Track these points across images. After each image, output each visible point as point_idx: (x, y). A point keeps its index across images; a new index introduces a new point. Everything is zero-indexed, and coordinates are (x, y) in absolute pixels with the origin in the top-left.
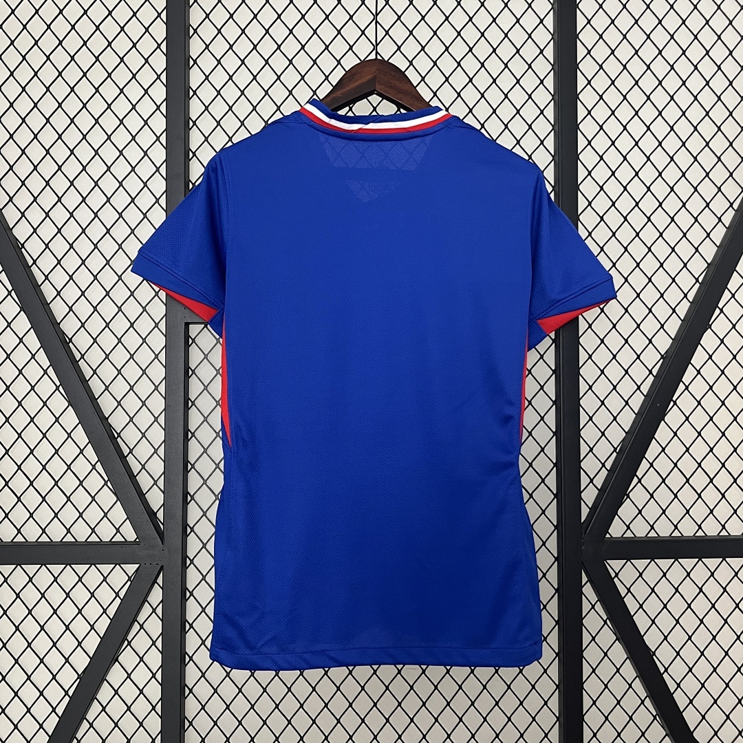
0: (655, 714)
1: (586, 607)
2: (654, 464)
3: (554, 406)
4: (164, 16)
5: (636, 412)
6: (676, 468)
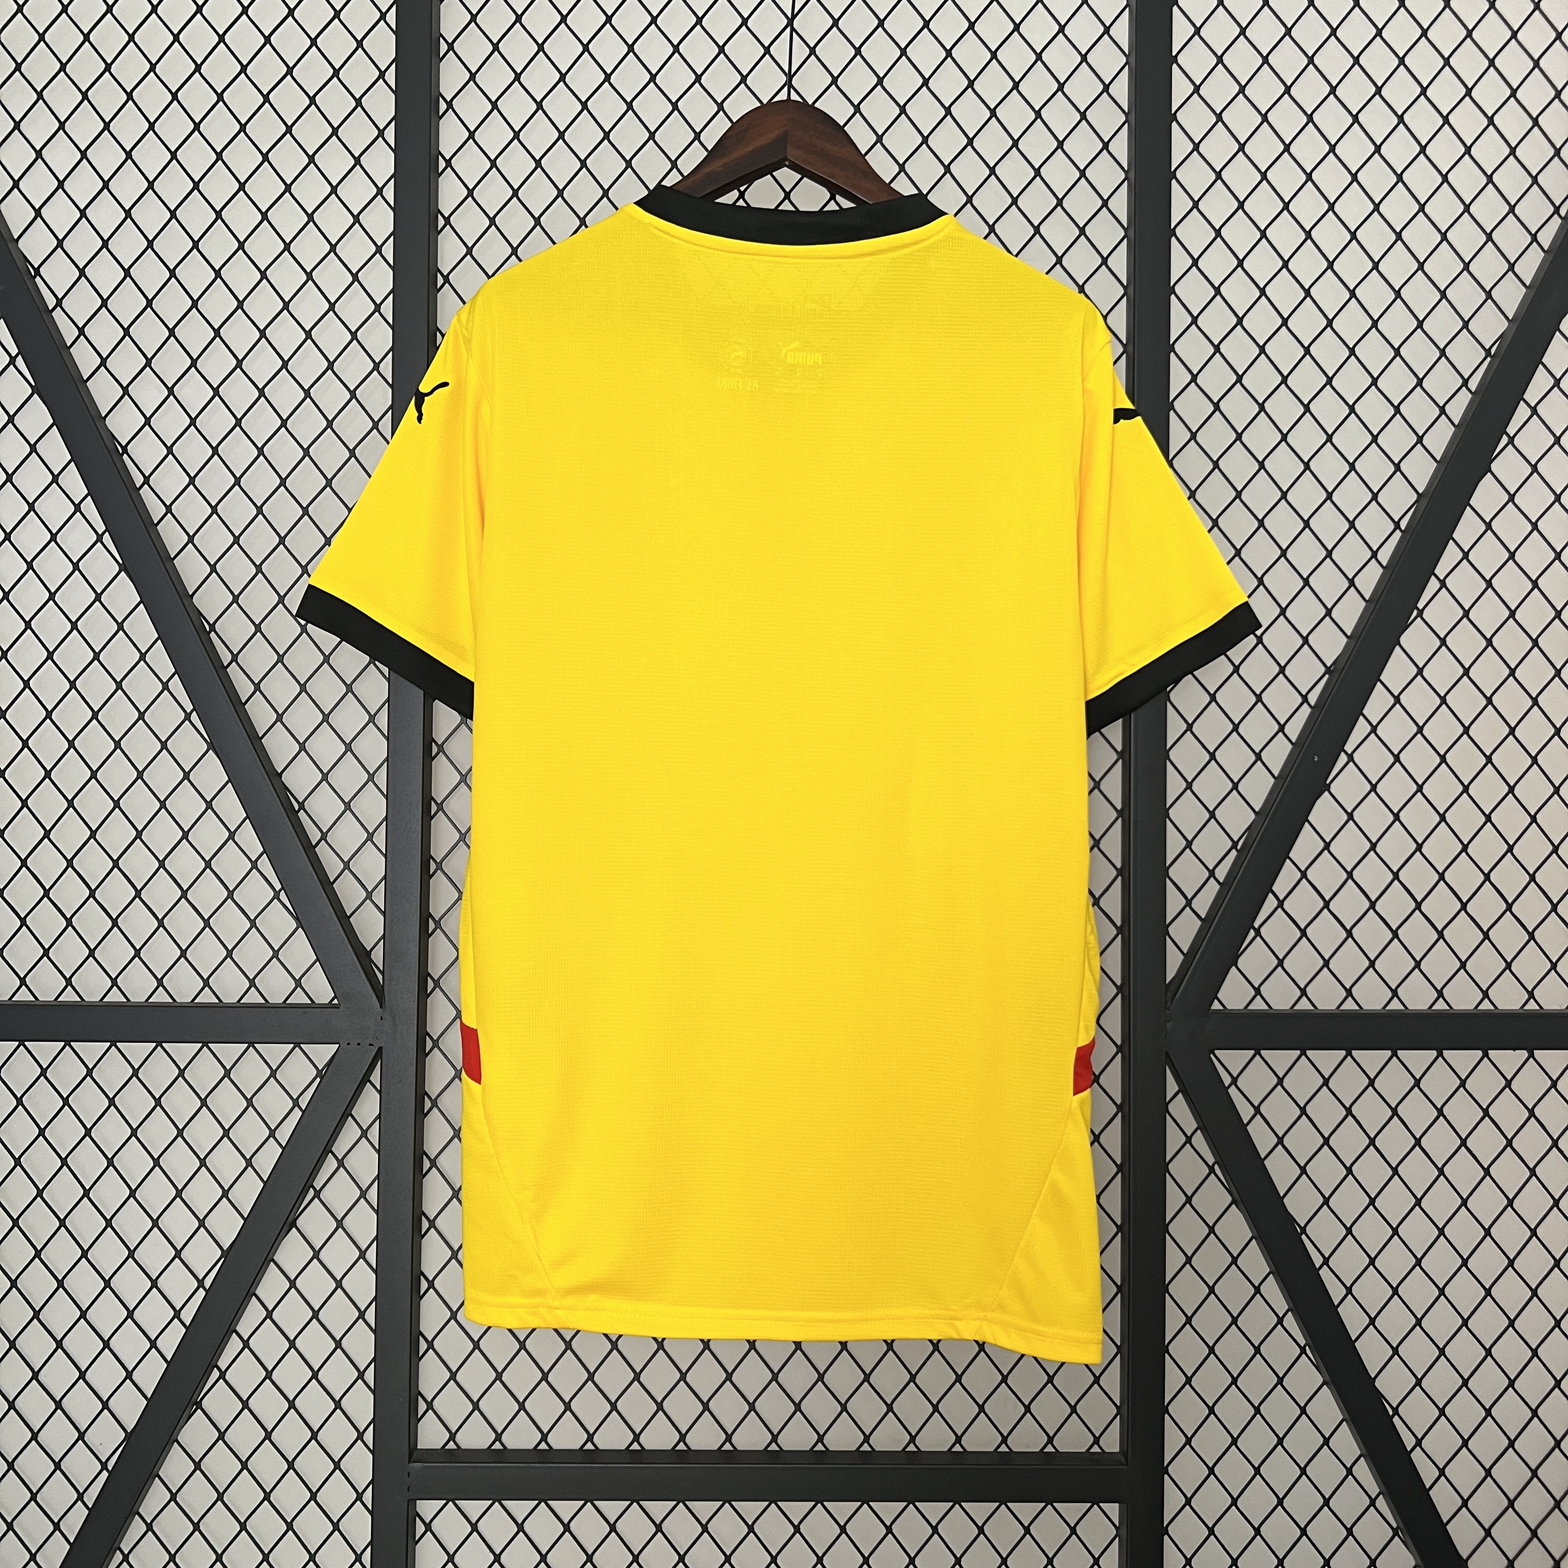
0: (1302, 1344)
1: (1174, 1139)
2: (1308, 872)
4: (391, 17)
5: (1276, 775)
6: (1350, 881)
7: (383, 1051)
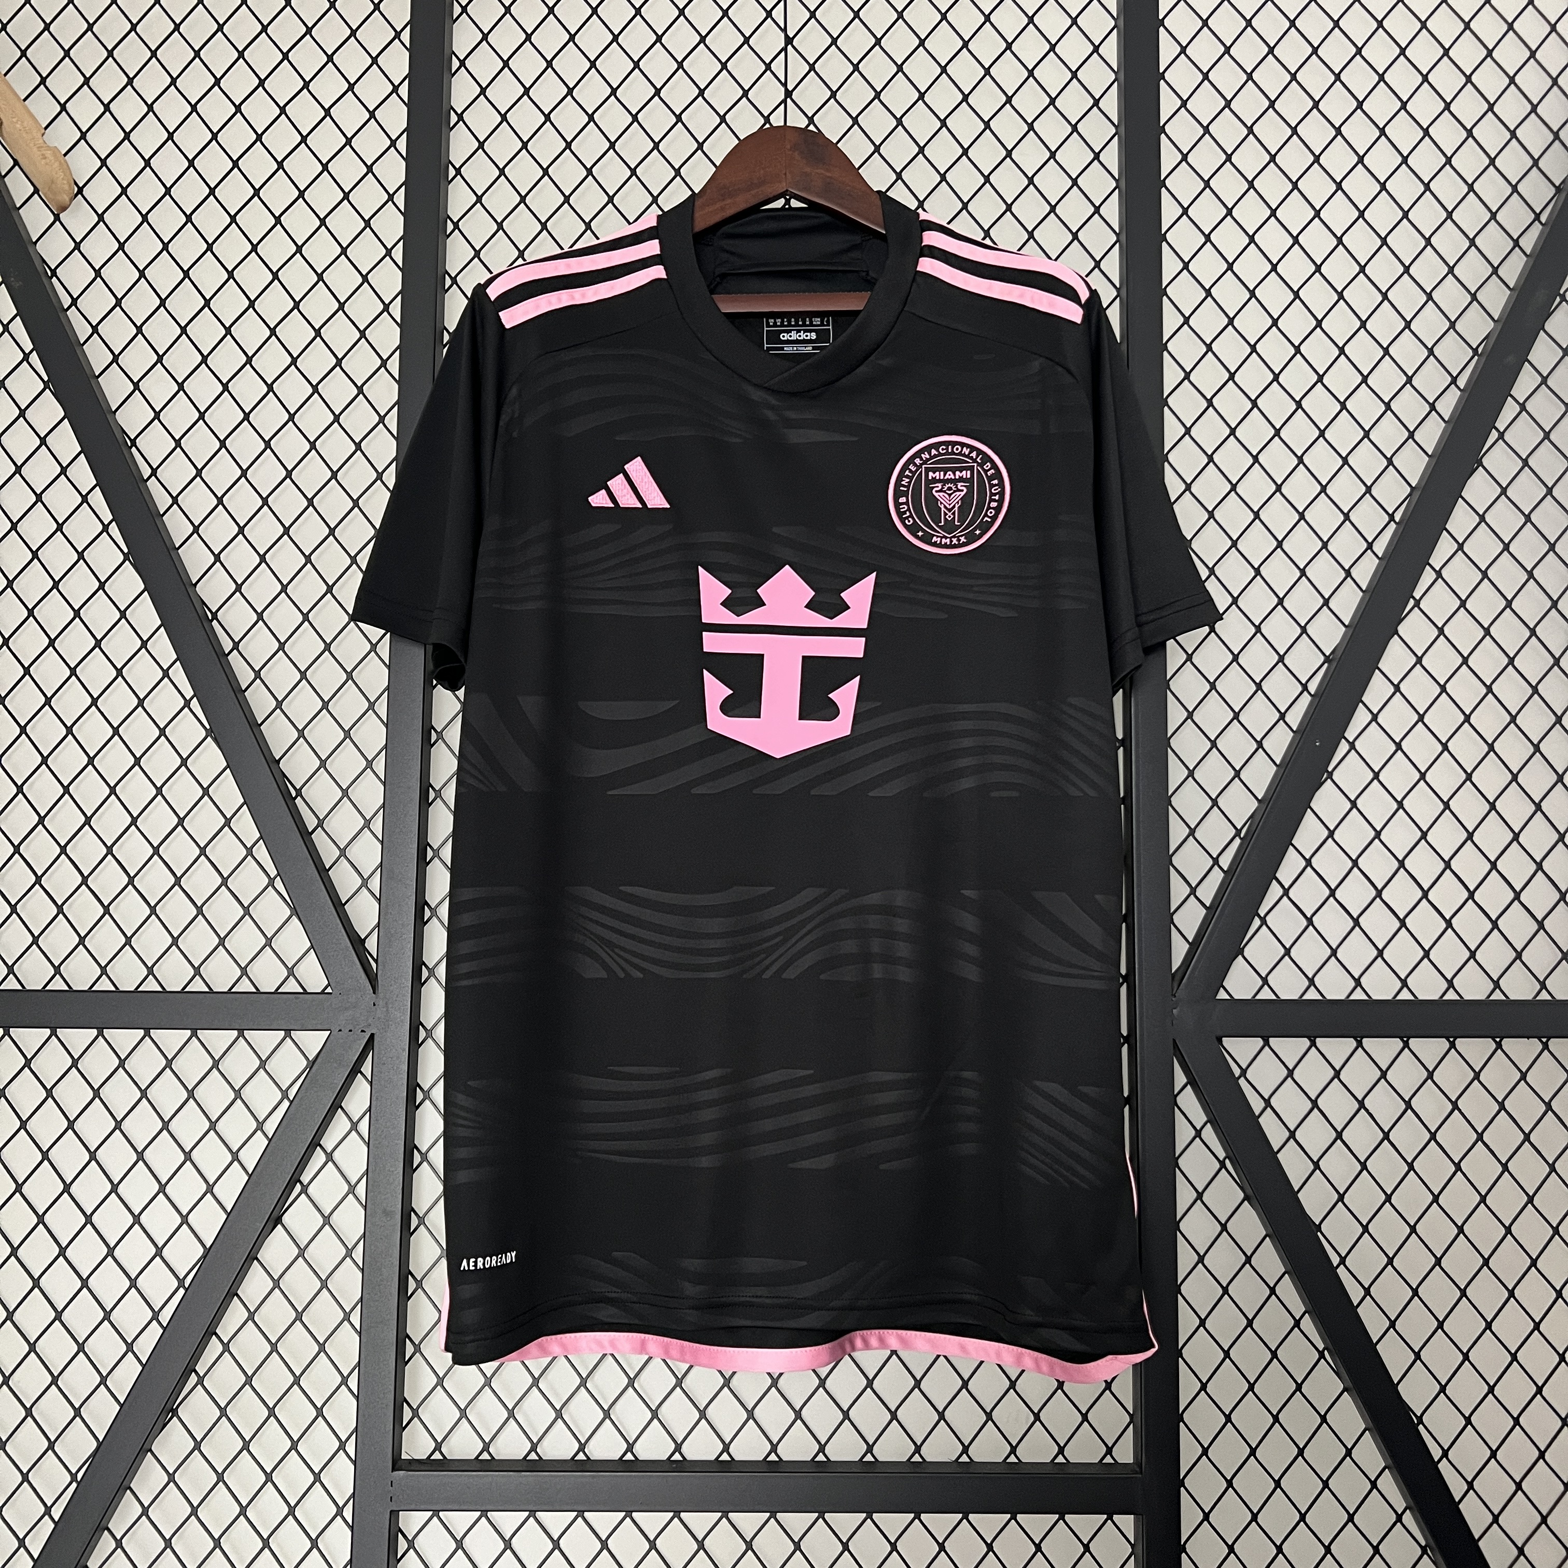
0: (1321, 1349)
1: (1183, 1133)
4: (406, 36)
5: (1278, 763)
6: (1355, 869)
7: (375, 1036)
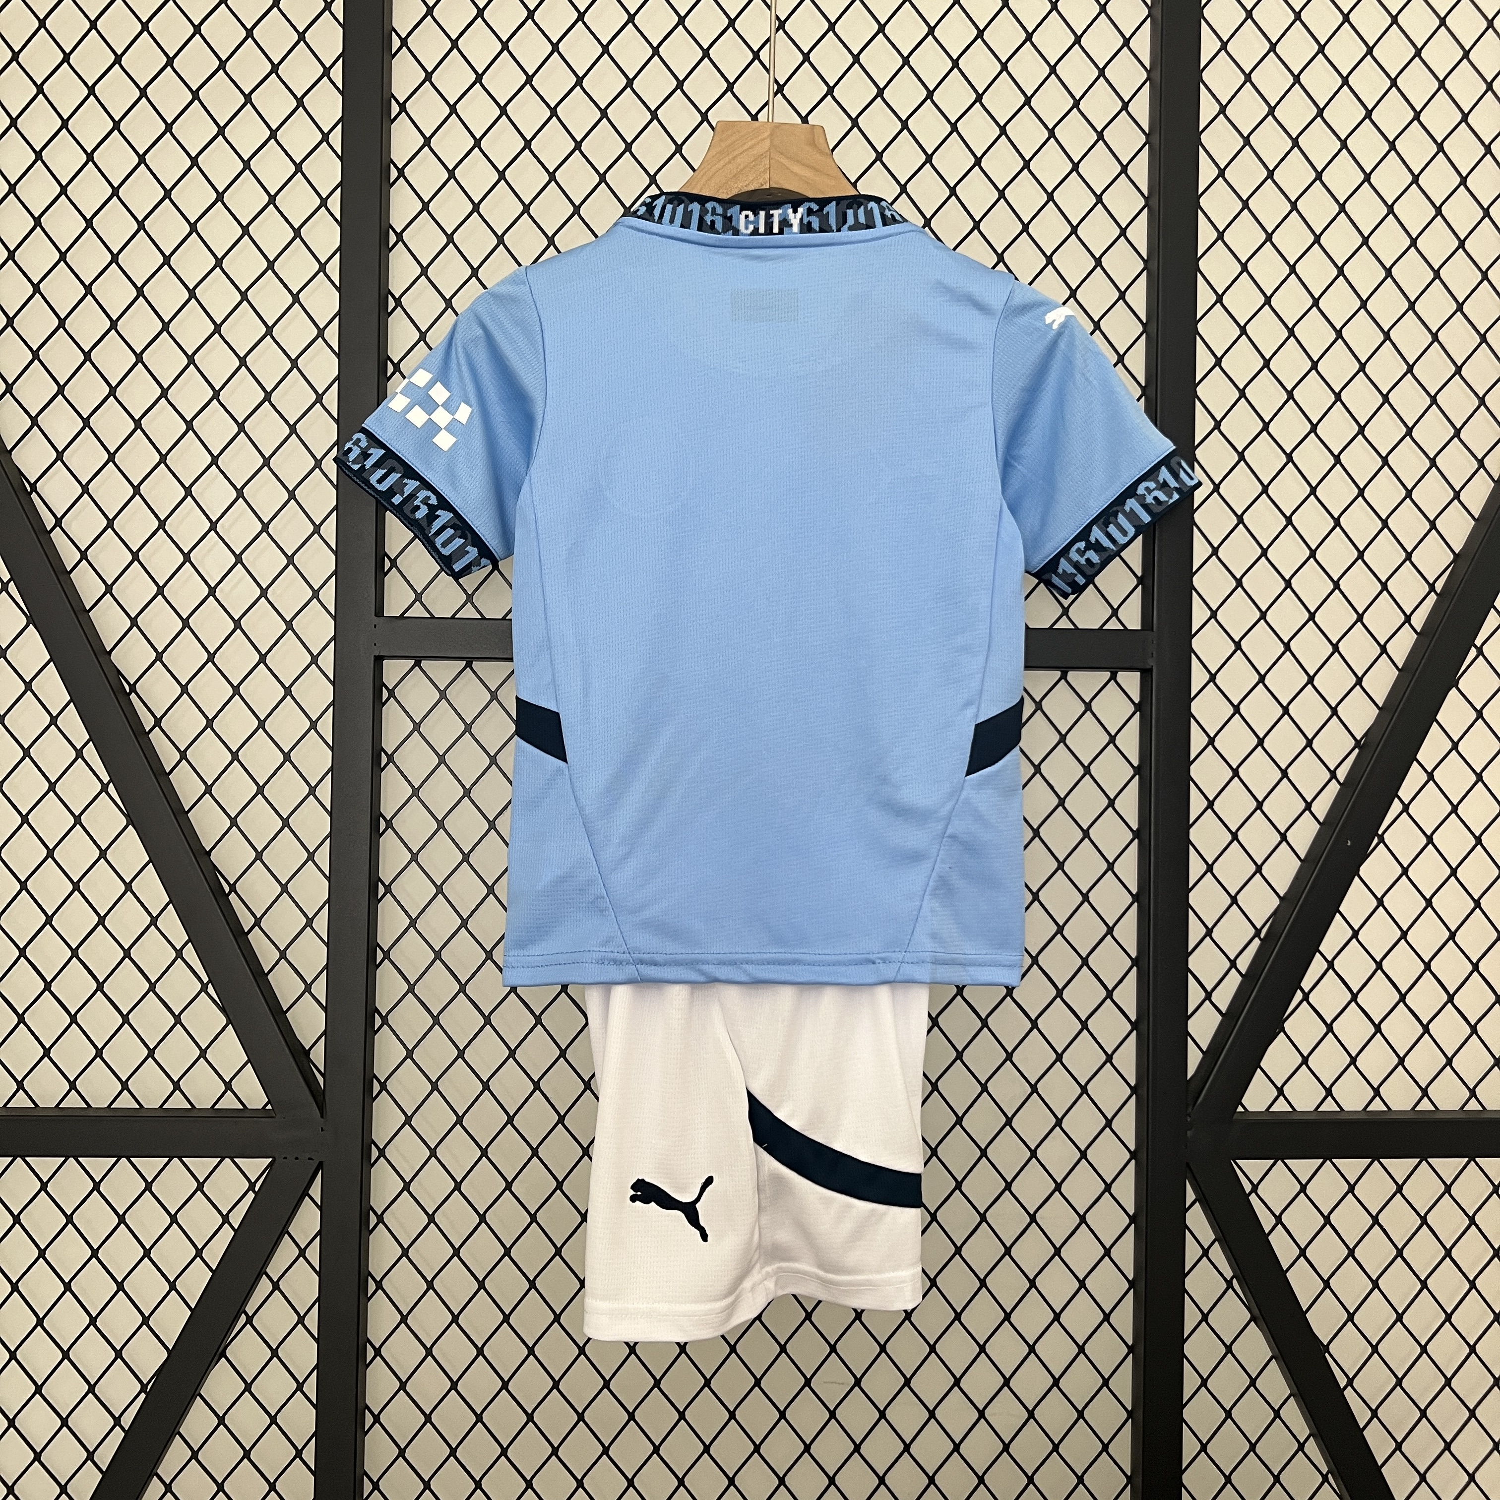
0: (1325, 1470)
1: (1192, 1252)
2: (1336, 962)
3: (1136, 841)
4: (338, 7)
5: (1302, 857)
6: (1379, 971)
7: (324, 1164)
